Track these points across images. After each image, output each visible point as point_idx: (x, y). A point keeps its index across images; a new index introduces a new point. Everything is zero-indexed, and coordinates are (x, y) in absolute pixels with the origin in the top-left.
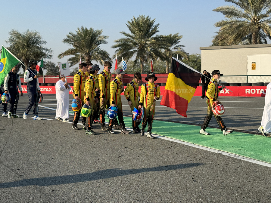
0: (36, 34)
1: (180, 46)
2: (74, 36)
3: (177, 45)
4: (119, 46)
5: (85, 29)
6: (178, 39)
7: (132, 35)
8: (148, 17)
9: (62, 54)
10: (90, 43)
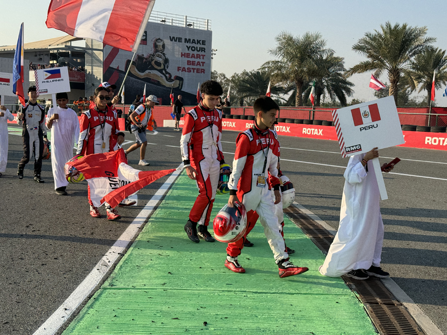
0: (317, 37)
2: (374, 39)
5: (393, 27)
9: (349, 71)
10: (401, 51)
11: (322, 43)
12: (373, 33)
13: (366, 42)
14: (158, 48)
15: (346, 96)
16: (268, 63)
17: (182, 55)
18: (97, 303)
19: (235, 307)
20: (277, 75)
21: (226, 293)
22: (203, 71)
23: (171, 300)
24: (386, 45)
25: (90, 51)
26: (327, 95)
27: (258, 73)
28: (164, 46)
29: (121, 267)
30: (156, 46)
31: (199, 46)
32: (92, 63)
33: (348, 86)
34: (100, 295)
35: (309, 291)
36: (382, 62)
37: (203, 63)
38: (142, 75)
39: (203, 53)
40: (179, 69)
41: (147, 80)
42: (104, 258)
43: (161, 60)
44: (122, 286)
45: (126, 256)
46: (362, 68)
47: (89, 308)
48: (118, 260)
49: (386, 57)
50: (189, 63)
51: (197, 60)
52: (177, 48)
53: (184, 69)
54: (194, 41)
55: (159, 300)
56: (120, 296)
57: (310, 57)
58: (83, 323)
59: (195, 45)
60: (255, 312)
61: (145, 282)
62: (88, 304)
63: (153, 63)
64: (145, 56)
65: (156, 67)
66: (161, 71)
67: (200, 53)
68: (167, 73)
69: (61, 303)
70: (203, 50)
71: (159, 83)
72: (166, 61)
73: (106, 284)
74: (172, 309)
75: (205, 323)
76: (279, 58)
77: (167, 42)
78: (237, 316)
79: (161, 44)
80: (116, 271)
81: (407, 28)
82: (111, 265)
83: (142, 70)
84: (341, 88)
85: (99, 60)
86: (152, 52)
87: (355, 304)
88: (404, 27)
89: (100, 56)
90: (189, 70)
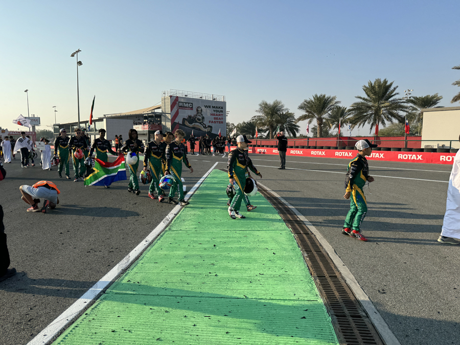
0: (280, 103)
1: (439, 107)
2: (309, 103)
3: (436, 106)
4: (352, 110)
5: (318, 96)
6: (437, 100)
7: (369, 98)
8: (385, 80)
9: (297, 120)
10: (323, 108)
11: (282, 106)
12: (308, 100)
13: (305, 104)
14: (199, 111)
15: (296, 133)
16: (255, 117)
17: (211, 115)
18: (162, 238)
19: (230, 237)
20: (260, 123)
21: (226, 231)
22: (222, 122)
23: (199, 235)
24: (315, 106)
25: (164, 114)
26: (286, 133)
27: (250, 122)
28: (201, 110)
29: (175, 220)
30: (197, 110)
31: (219, 110)
32: (165, 120)
33: (297, 127)
34: (164, 234)
35: (268, 229)
36: (313, 114)
37: (222, 118)
38: (191, 125)
39: (222, 113)
40: (210, 122)
41: (194, 128)
42: (167, 217)
43: (200, 118)
44: (175, 229)
45: (178, 215)
46: (303, 118)
47: (158, 240)
48: (174, 217)
49: (315, 112)
50: (215, 118)
51: (219, 117)
52: (208, 111)
53: (212, 122)
54: (217, 107)
55: (193, 235)
56: (173, 234)
57: (276, 113)
58: (154, 248)
59: (218, 110)
60: (240, 239)
61: (187, 227)
62: (157, 239)
63: (196, 119)
64: (192, 116)
65: (198, 121)
66: (200, 123)
67: (220, 113)
68: (204, 124)
69: (144, 238)
70: (222, 111)
71: (200, 130)
72: (203, 118)
73: (167, 229)
74: (199, 239)
75: (215, 245)
76: (261, 114)
77: (203, 108)
78: (230, 242)
79: (200, 109)
80: (172, 222)
81: (326, 96)
82: (170, 220)
83: (191, 123)
84: (293, 129)
85: (169, 119)
86: (196, 114)
87: (290, 234)
88: (324, 96)
89: (169, 116)
90: (215, 122)
